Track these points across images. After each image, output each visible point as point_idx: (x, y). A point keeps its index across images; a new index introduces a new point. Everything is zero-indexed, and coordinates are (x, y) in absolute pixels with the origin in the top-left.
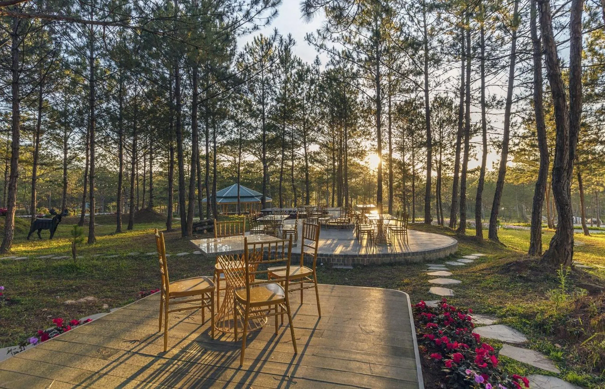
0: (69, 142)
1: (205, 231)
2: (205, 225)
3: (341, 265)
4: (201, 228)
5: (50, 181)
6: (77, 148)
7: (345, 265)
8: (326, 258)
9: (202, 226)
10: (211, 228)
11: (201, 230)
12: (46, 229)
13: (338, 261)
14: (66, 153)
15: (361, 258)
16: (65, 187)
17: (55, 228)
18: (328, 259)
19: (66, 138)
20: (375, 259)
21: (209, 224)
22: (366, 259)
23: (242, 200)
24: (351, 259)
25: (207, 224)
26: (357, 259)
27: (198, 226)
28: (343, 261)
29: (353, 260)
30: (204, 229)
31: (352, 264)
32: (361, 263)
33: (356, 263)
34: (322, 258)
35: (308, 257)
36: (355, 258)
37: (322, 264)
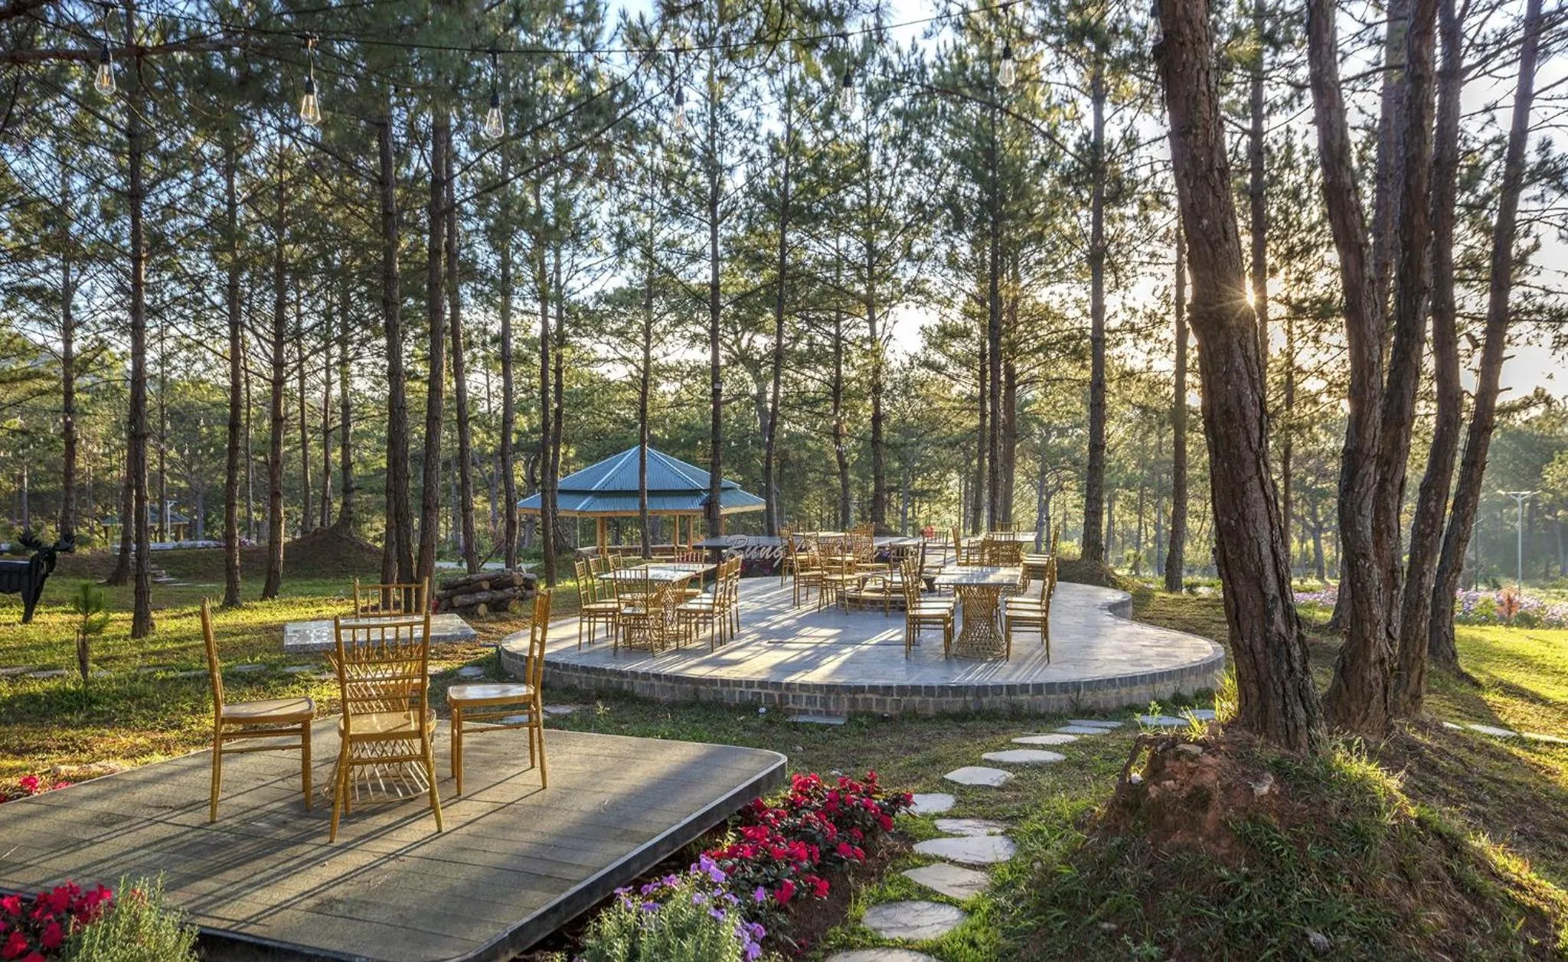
0: (79, 300)
1: (482, 609)
2: (481, 590)
3: (818, 713)
4: (468, 600)
5: (24, 432)
6: (106, 321)
7: (829, 714)
8: (776, 694)
9: (472, 592)
10: (501, 601)
11: (470, 606)
12: (12, 592)
13: (811, 701)
14: (68, 342)
15: (874, 697)
16: (70, 453)
17: (38, 591)
18: (781, 696)
19: (70, 288)
20: (917, 699)
21: (493, 587)
22: (889, 699)
23: (653, 505)
24: (845, 698)
25: (486, 585)
26: (865, 699)
27: (460, 593)
28: (825, 704)
29: (853, 702)
30: (477, 603)
31: (849, 713)
32: (874, 709)
33: (860, 709)
34: (763, 692)
35: (726, 689)
36: (860, 697)
37: (762, 710)
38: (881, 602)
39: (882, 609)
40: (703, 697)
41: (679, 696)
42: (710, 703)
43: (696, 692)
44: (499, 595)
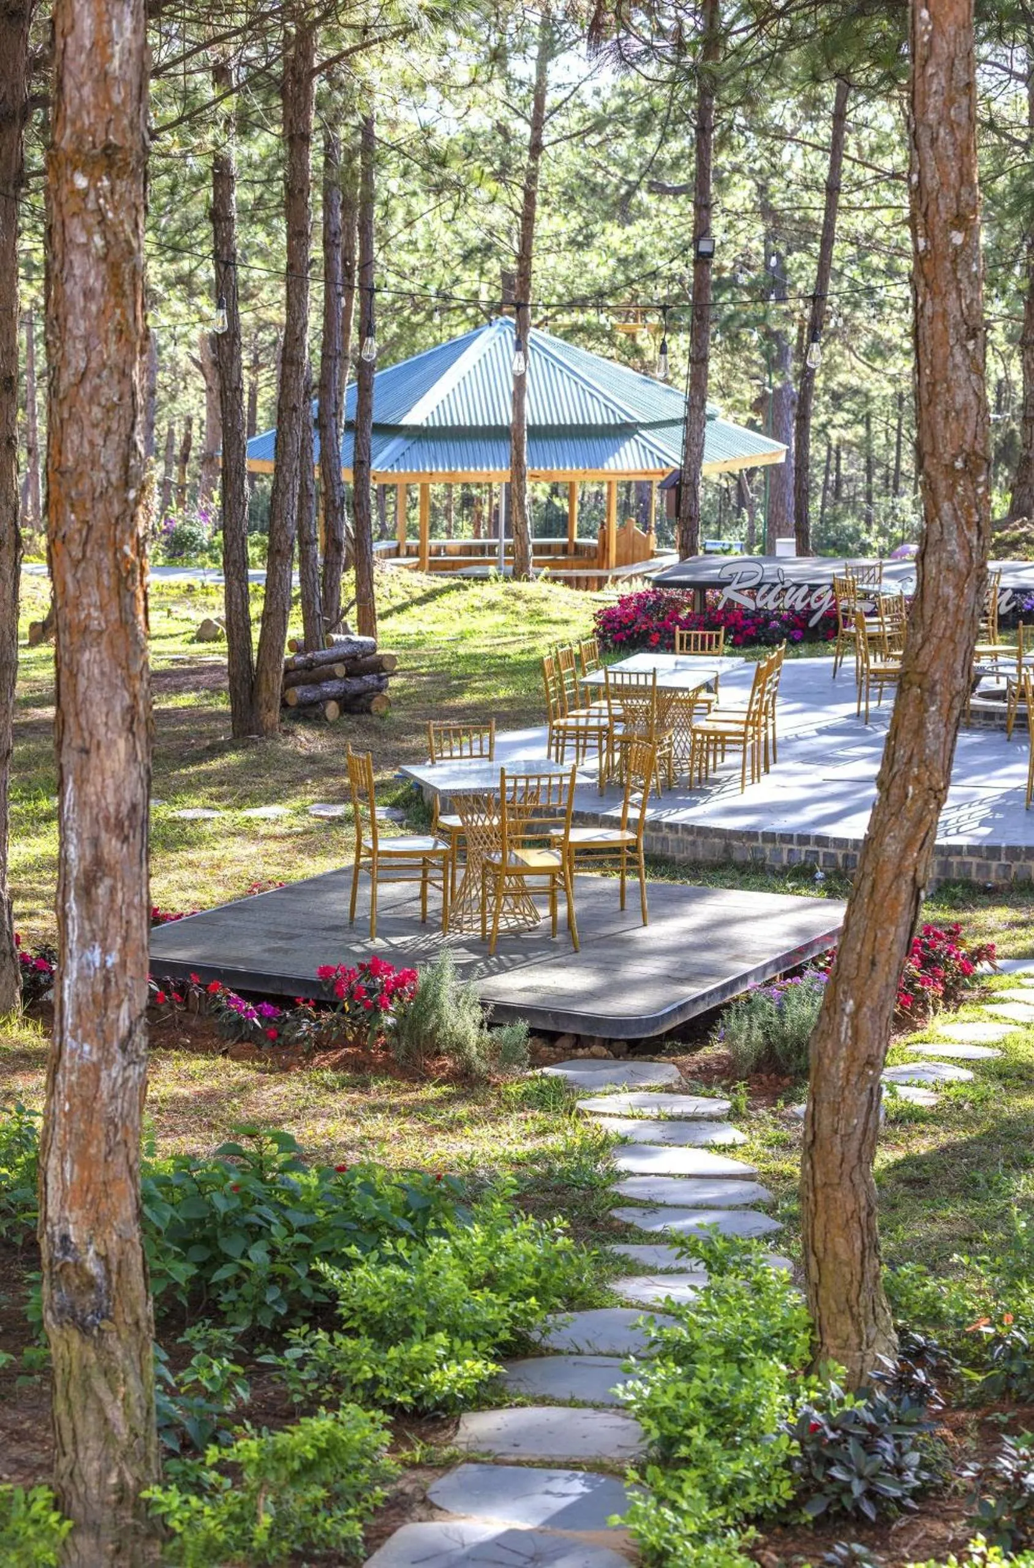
1: (332, 710)
2: (332, 677)
4: (311, 694)
8: (840, 854)
9: (316, 682)
10: (358, 696)
11: (313, 704)
15: (974, 860)
18: (846, 857)
21: (348, 673)
22: (994, 864)
25: (340, 670)
26: (963, 864)
27: (295, 682)
29: (946, 867)
30: (326, 698)
31: (938, 881)
32: (974, 877)
33: (955, 876)
34: (822, 850)
35: (770, 846)
36: (954, 860)
37: (820, 875)
38: (1002, 716)
39: (1003, 729)
40: (737, 856)
41: (701, 854)
42: (746, 864)
43: (728, 849)
44: (356, 685)
